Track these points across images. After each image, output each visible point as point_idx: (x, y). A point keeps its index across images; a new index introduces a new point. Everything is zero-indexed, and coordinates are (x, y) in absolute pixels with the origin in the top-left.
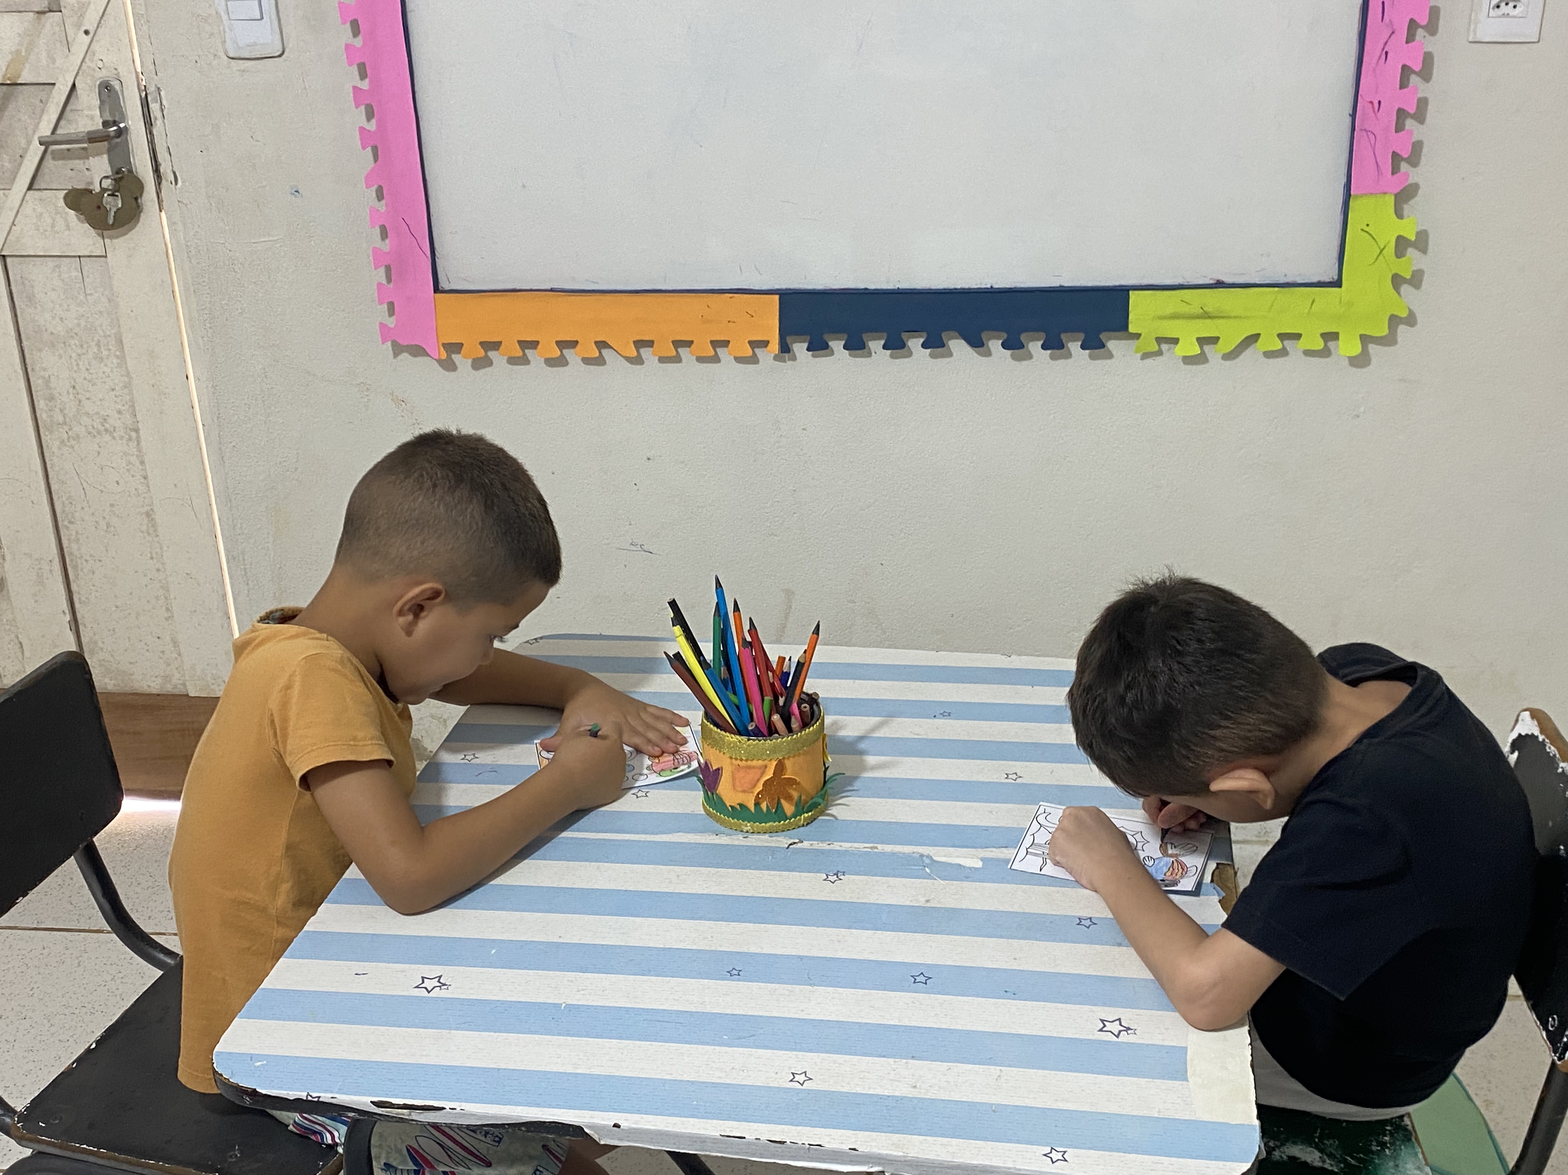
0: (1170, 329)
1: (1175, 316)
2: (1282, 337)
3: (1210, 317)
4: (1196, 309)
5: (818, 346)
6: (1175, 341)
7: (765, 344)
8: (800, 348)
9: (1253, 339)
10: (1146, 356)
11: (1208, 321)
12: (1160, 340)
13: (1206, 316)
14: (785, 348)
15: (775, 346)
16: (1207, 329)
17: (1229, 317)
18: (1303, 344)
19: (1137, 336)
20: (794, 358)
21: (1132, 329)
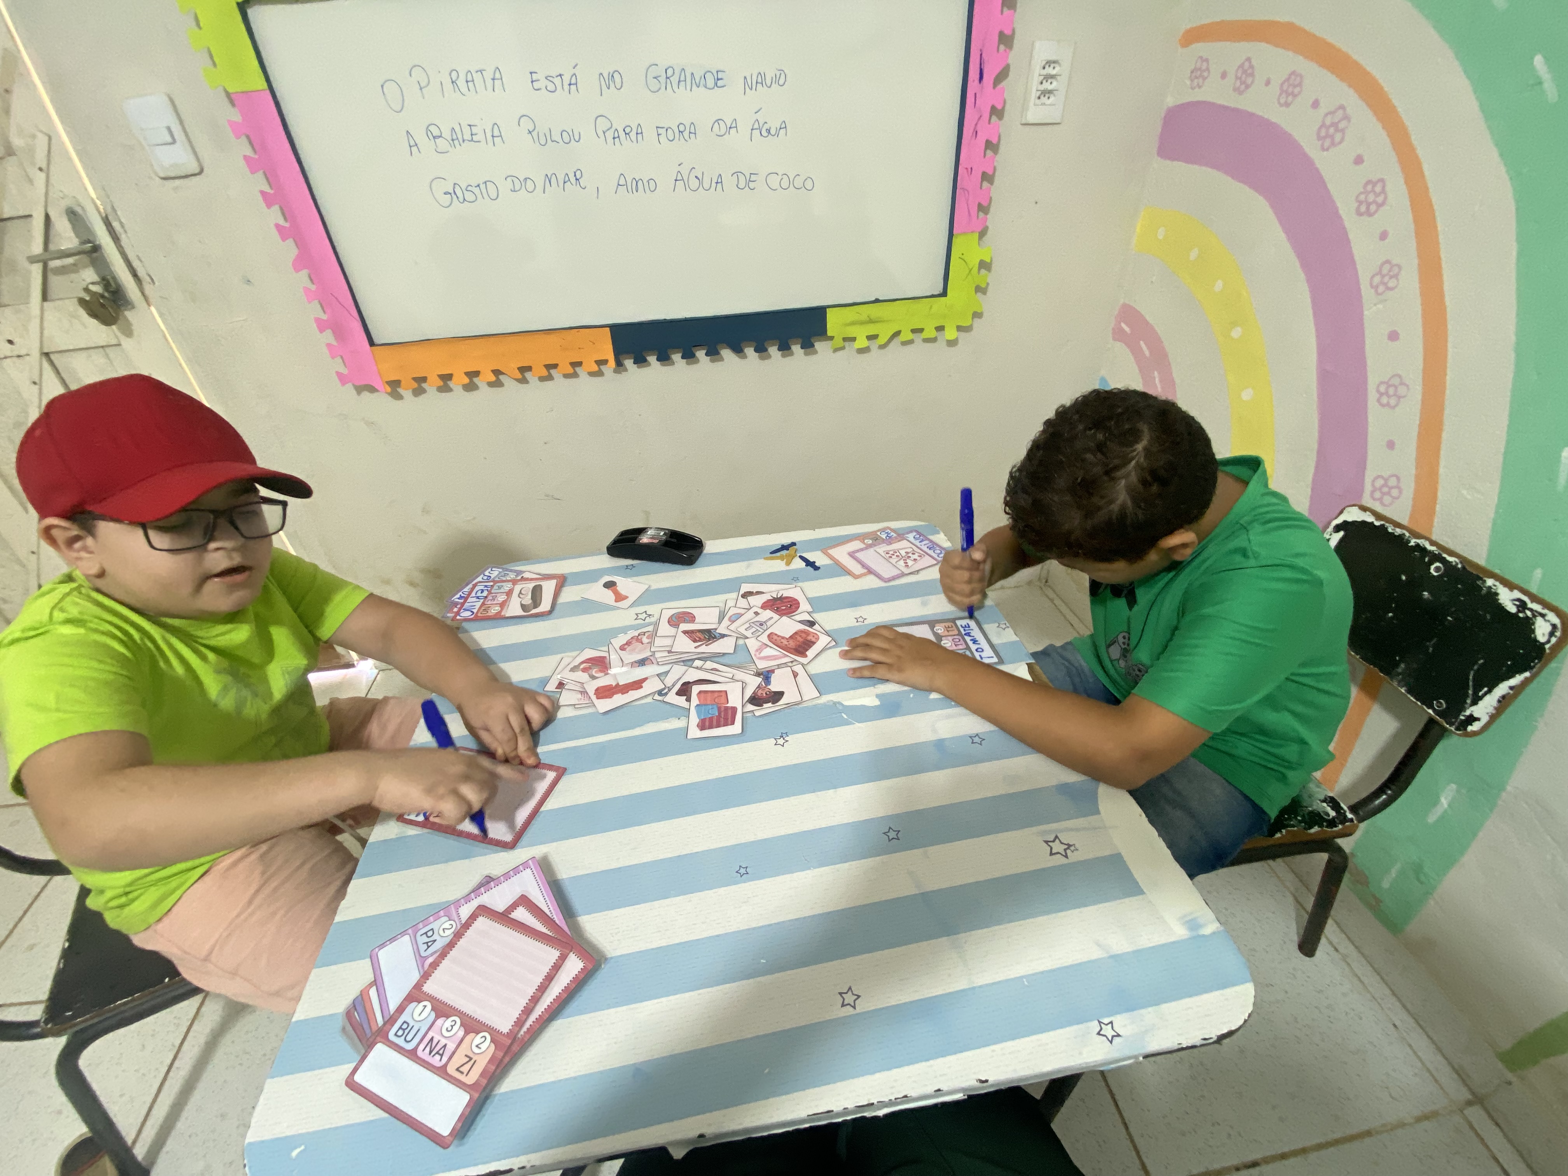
0: (851, 332)
1: (853, 323)
2: (914, 331)
3: (873, 322)
4: (864, 317)
5: (640, 361)
6: (854, 339)
7: (605, 362)
8: (629, 363)
9: (897, 334)
10: (836, 350)
11: (872, 325)
12: (845, 339)
13: (871, 321)
14: (619, 364)
15: (612, 363)
16: (872, 330)
17: (883, 321)
18: (925, 335)
19: (832, 338)
20: (626, 370)
21: (829, 333)
